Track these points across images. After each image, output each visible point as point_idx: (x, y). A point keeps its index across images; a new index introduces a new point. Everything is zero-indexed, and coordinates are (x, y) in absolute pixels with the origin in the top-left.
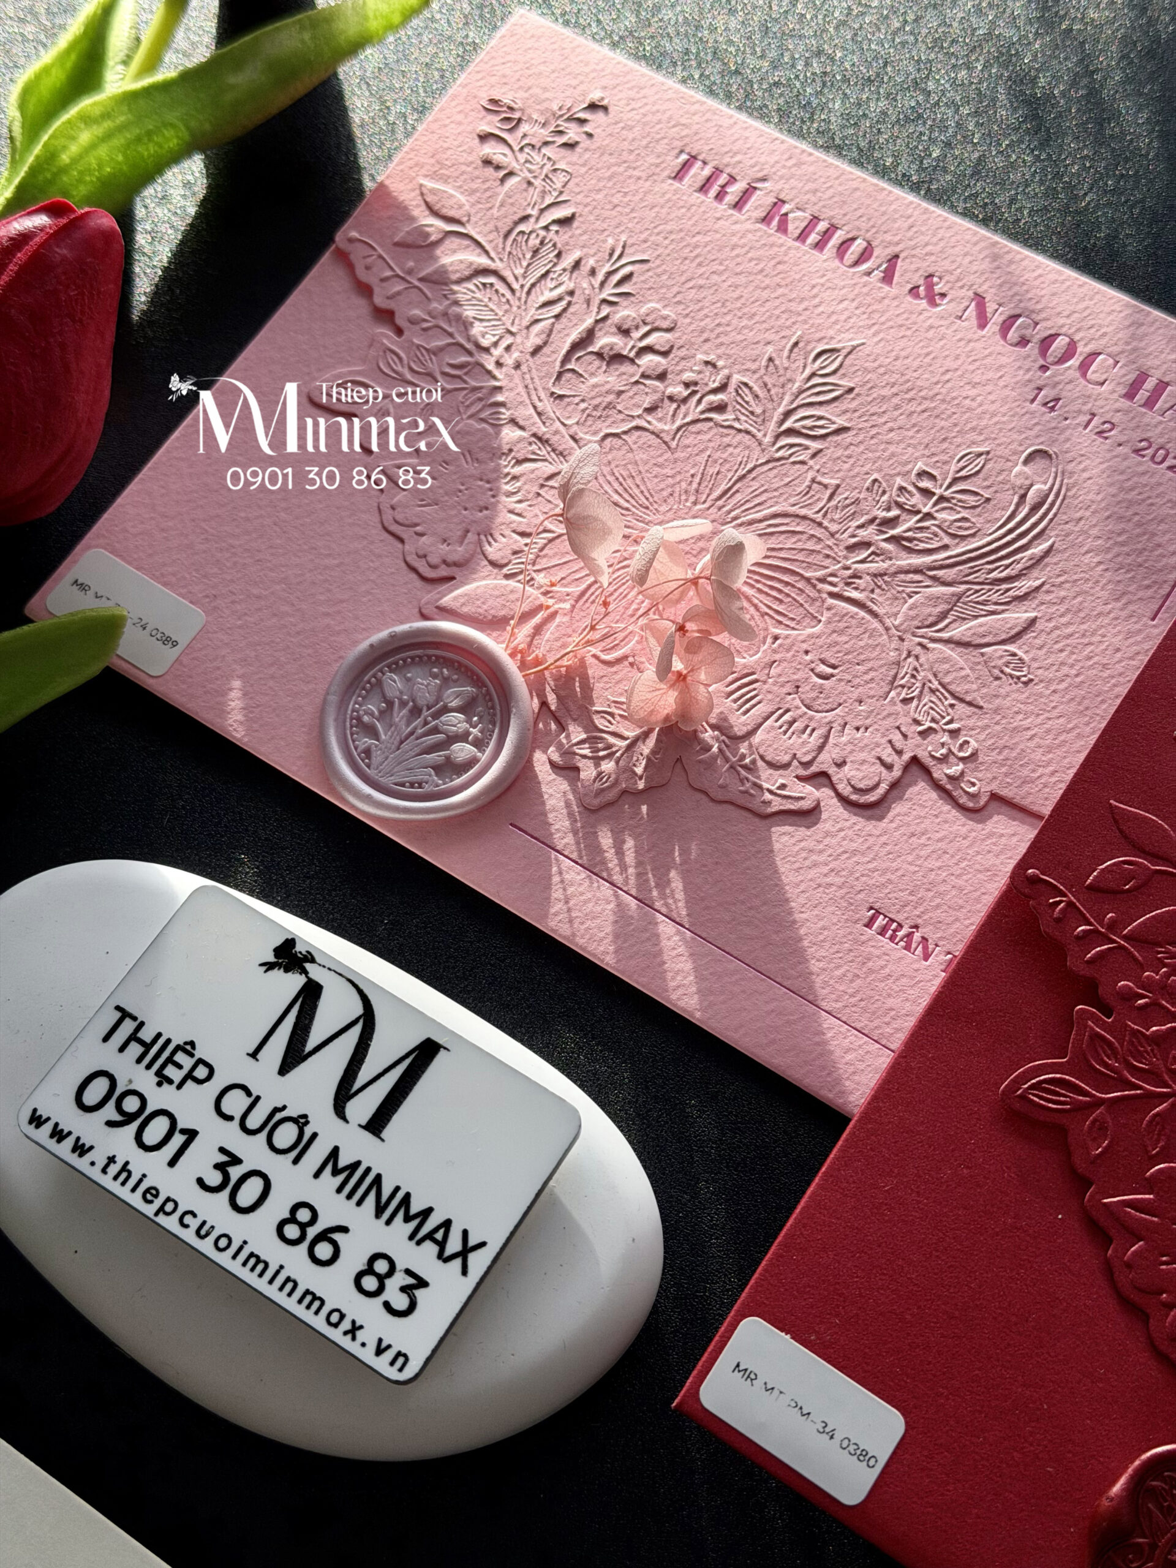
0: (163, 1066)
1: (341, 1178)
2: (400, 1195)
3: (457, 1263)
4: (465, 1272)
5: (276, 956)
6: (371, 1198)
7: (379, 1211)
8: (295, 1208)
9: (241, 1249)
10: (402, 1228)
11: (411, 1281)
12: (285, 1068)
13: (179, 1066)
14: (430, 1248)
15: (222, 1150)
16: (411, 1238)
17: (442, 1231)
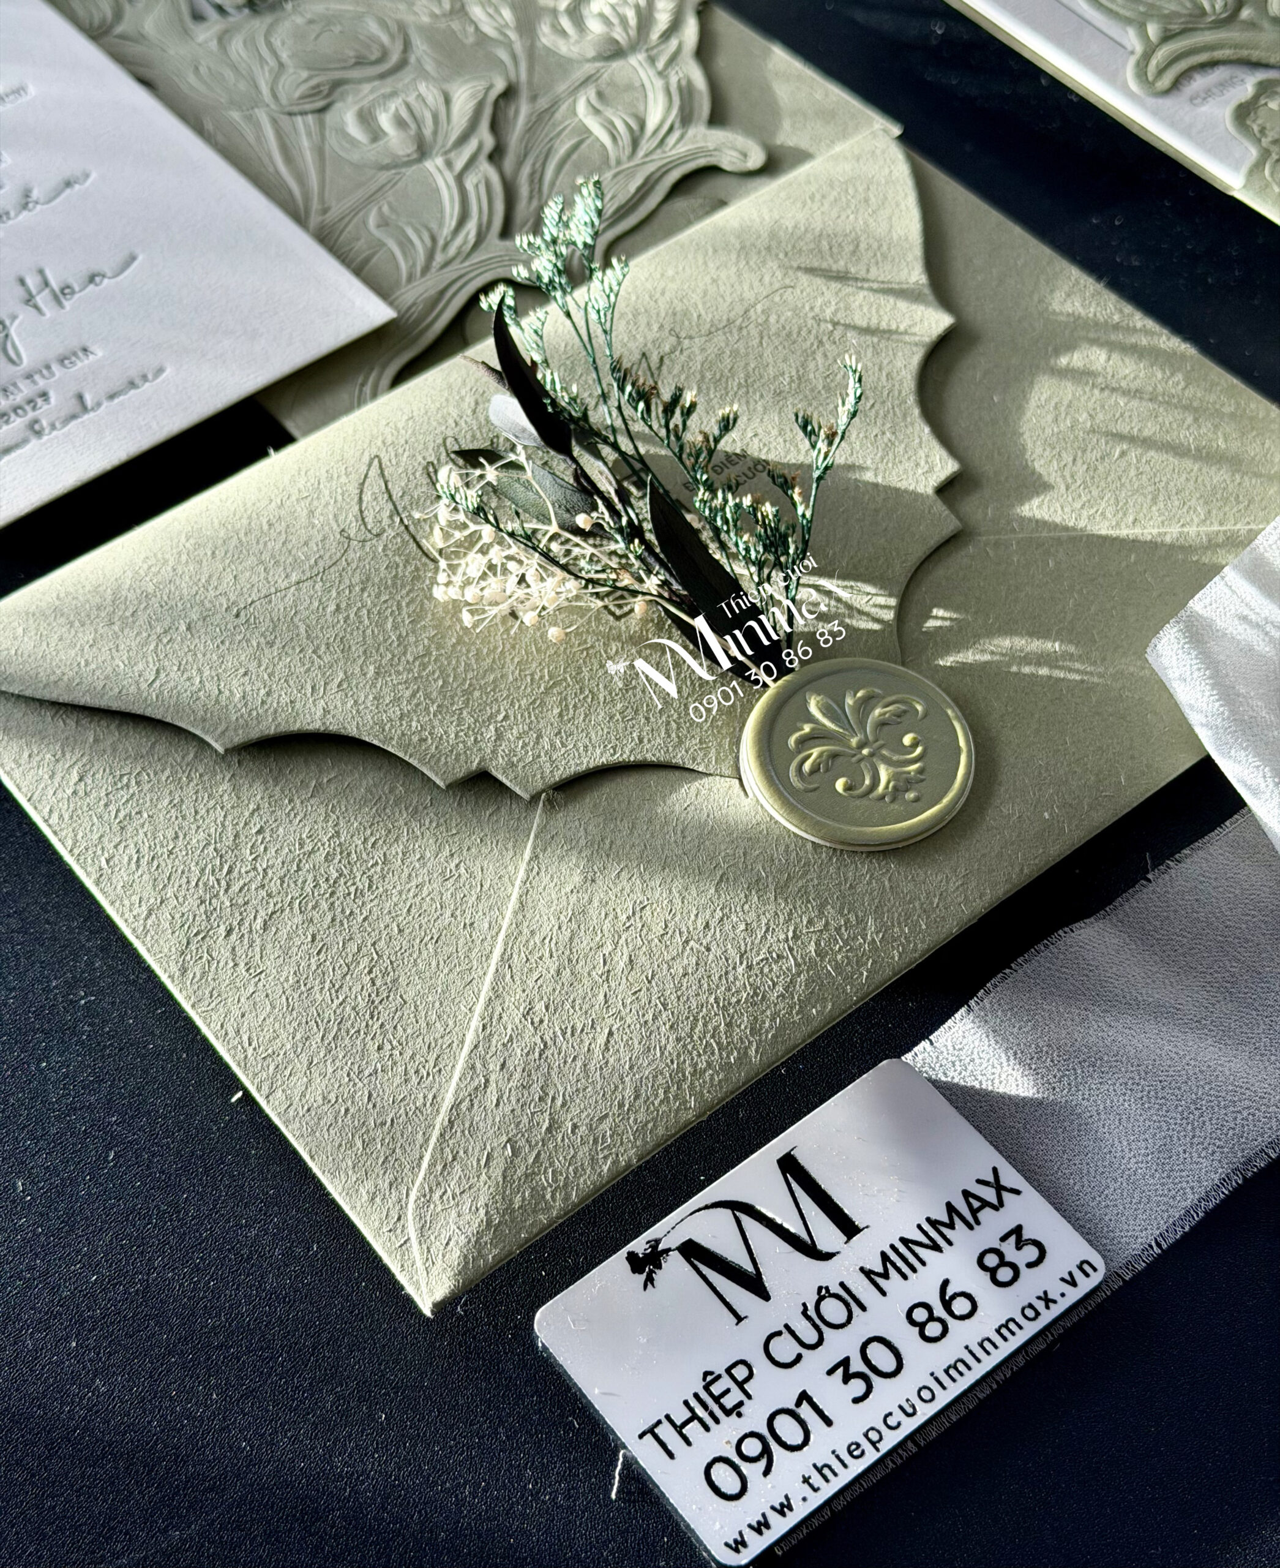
0: (722, 1407)
1: (892, 1271)
2: (926, 1227)
3: (1006, 1195)
4: (1017, 1192)
5: (641, 1272)
6: (922, 1252)
7: (936, 1247)
8: (912, 1322)
9: (937, 1380)
10: (959, 1234)
11: (1013, 1239)
12: (764, 1294)
13: (728, 1391)
14: (985, 1215)
15: (830, 1372)
16: (971, 1228)
17: (971, 1200)
